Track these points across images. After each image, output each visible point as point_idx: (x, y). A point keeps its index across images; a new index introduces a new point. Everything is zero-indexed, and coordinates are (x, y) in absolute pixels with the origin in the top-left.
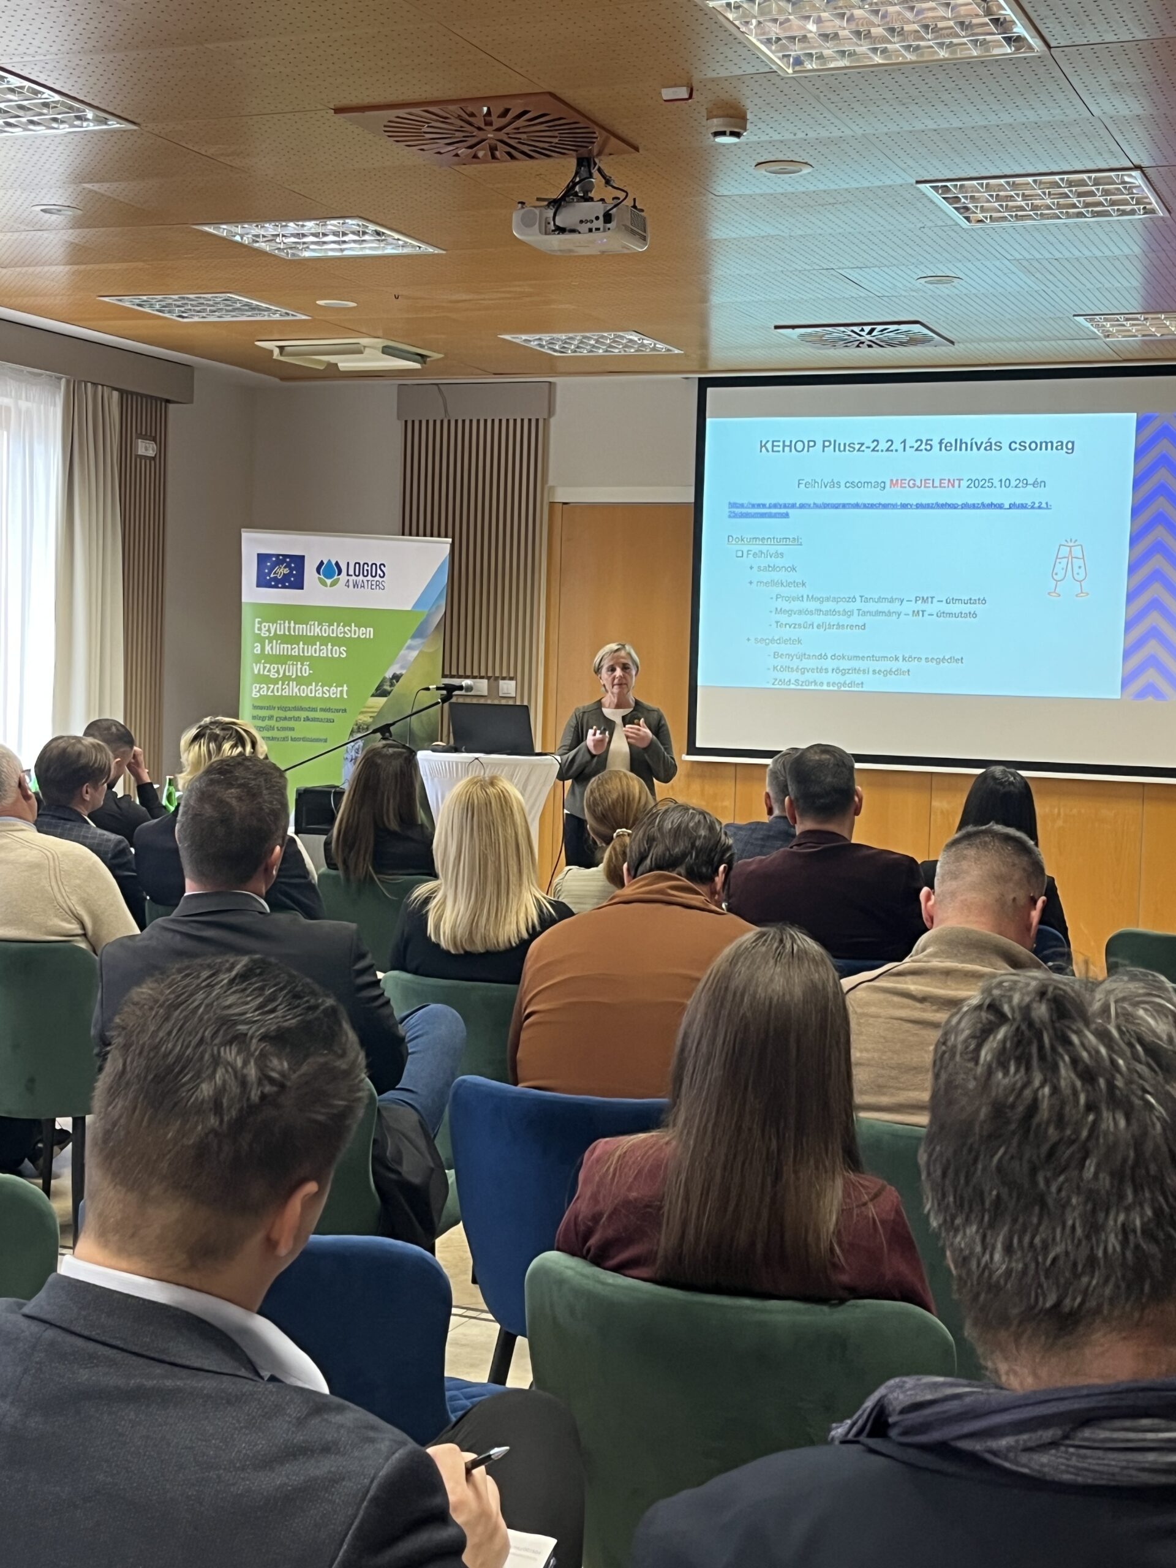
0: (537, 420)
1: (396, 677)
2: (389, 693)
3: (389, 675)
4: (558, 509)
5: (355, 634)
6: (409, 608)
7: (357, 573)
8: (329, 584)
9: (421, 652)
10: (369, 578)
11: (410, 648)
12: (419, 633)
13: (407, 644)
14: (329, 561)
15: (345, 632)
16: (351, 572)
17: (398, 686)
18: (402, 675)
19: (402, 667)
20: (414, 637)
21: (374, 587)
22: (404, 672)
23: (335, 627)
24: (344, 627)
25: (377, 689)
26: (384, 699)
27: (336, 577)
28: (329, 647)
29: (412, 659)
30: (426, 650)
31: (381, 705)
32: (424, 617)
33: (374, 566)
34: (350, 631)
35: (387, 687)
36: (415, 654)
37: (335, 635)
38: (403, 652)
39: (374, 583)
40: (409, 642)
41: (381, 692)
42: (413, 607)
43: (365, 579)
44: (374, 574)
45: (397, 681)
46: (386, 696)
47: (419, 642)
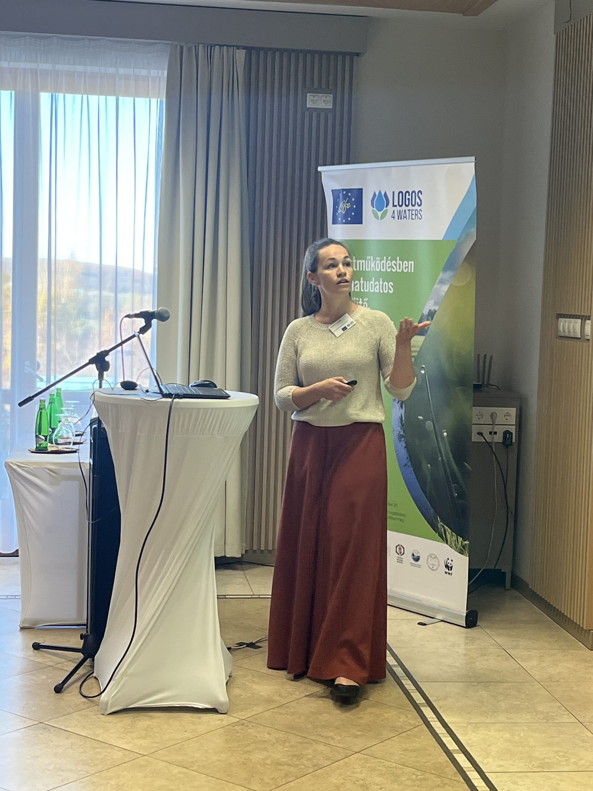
1: (431, 314)
3: (426, 311)
5: (400, 269)
6: (441, 239)
7: (400, 204)
8: (380, 216)
9: (451, 286)
10: (410, 207)
11: (442, 282)
12: (450, 265)
13: (439, 278)
14: (380, 192)
15: (392, 267)
16: (396, 203)
18: (435, 312)
19: (436, 304)
20: (445, 269)
21: (414, 217)
22: (437, 308)
23: (385, 262)
24: (391, 261)
27: (385, 209)
28: (381, 283)
29: (444, 294)
30: (456, 284)
31: (421, 343)
32: (455, 247)
33: (414, 194)
34: (396, 265)
36: (445, 288)
37: (385, 270)
38: (436, 286)
39: (414, 212)
40: (441, 275)
42: (445, 236)
43: (407, 208)
44: (413, 204)
45: (432, 318)
47: (449, 274)
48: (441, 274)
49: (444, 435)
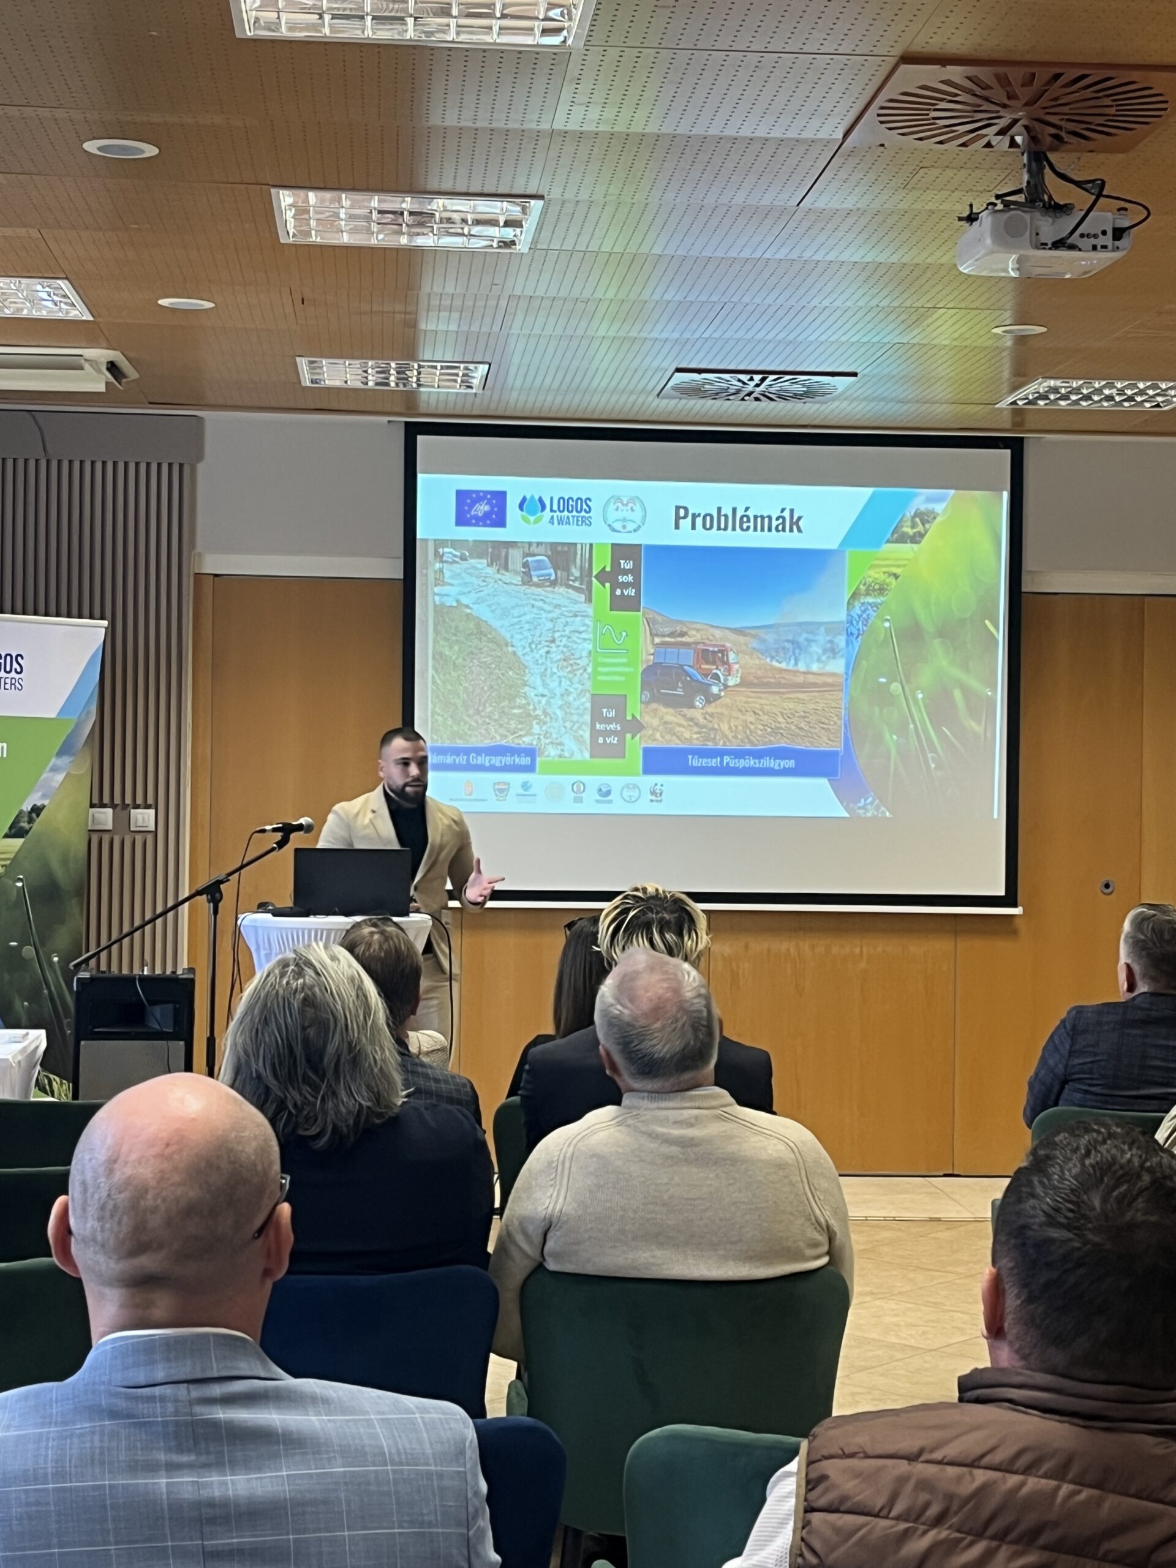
0: (181, 466)
1: (37, 810)
2: (27, 832)
3: (27, 807)
4: (209, 583)
6: (53, 716)
9: (68, 774)
11: (55, 769)
12: (65, 750)
13: (51, 765)
17: (39, 822)
18: (44, 806)
19: (44, 796)
20: (60, 753)
21: (8, 686)
22: (46, 802)
25: (11, 828)
26: (20, 841)
29: (56, 785)
30: (73, 772)
31: (17, 849)
32: (72, 726)
33: (8, 658)
35: (25, 825)
36: (60, 777)
38: (44, 776)
39: (8, 681)
41: (16, 831)
42: (58, 714)
44: (8, 669)
45: (38, 816)
46: (23, 837)
47: (65, 760)
48: (53, 760)
49: (53, 963)
